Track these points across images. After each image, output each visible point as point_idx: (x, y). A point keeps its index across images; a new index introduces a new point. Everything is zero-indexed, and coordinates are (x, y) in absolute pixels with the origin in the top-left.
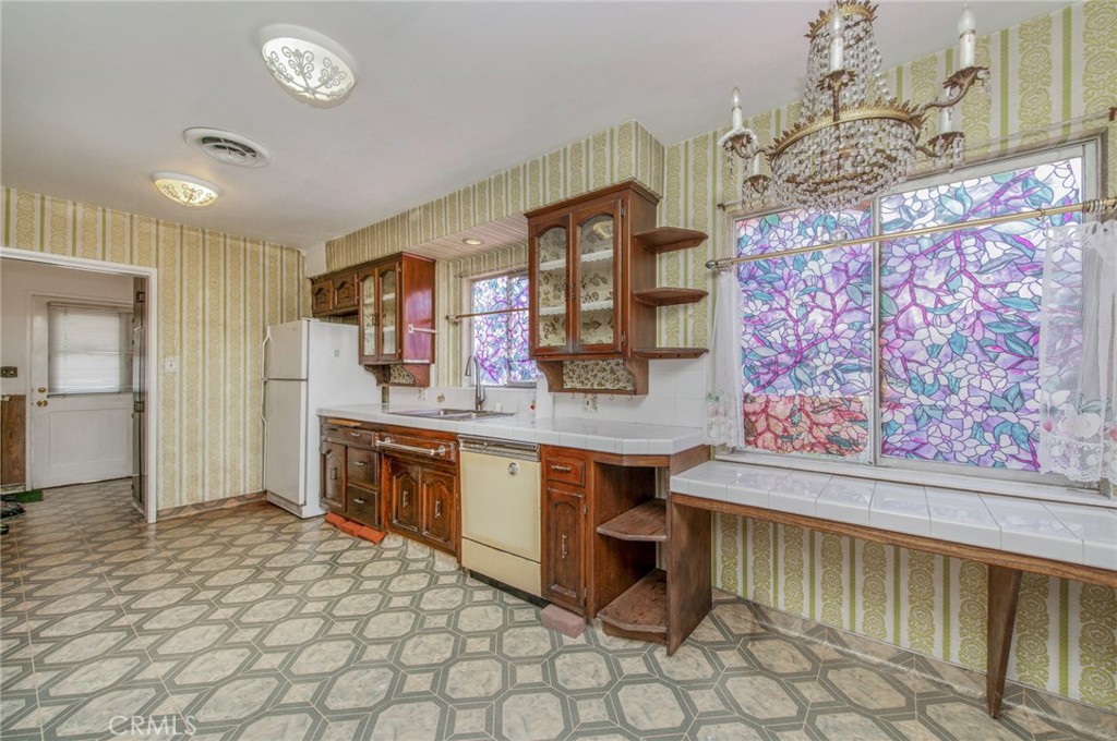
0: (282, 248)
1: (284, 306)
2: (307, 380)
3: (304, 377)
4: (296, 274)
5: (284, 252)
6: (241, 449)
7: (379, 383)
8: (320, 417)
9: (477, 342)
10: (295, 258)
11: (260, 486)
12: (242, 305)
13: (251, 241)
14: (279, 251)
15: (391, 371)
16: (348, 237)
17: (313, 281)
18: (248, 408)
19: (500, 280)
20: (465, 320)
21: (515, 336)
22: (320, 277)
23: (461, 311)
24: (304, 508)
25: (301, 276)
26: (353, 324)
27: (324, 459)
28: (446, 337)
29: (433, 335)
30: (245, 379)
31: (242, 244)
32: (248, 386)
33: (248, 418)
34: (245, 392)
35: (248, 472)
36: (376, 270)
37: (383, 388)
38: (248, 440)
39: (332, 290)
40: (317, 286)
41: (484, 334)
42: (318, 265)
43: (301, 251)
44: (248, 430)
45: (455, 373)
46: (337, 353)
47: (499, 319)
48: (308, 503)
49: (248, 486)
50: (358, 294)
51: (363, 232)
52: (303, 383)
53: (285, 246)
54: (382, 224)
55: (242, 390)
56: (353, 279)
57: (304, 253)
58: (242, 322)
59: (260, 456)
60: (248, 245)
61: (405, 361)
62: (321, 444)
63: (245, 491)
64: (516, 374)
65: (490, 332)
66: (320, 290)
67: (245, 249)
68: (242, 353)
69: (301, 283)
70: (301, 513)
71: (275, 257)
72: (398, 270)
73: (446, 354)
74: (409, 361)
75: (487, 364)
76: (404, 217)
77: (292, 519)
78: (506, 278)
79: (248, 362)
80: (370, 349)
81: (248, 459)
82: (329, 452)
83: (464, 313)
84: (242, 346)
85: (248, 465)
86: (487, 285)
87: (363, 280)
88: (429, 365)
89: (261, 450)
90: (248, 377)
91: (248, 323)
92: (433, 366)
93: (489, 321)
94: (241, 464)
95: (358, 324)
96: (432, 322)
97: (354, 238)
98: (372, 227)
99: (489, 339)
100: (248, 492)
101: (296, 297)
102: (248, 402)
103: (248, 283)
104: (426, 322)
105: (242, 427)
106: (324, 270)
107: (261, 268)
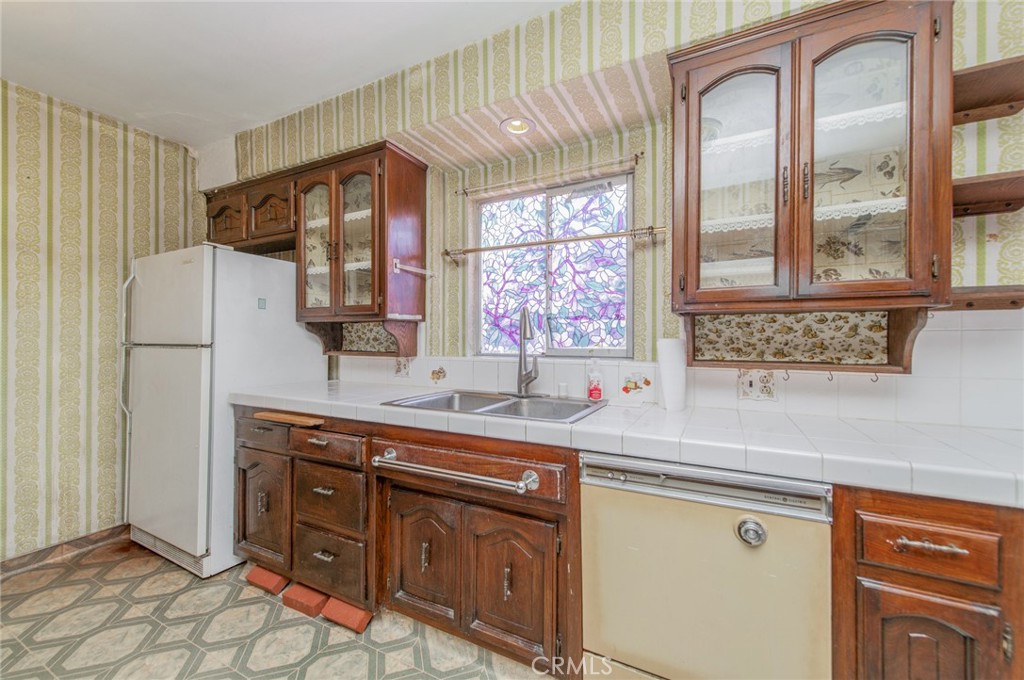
0: (157, 139)
1: (162, 231)
2: (211, 346)
3: (206, 340)
4: (181, 184)
5: (162, 147)
6: (82, 461)
7: (327, 349)
8: (235, 406)
9: (486, 292)
10: (180, 160)
11: (117, 516)
12: (84, 221)
13: (101, 119)
14: (152, 145)
15: (345, 333)
16: (279, 124)
17: (210, 197)
18: (96, 392)
19: (528, 200)
20: (470, 257)
21: (560, 281)
22: (222, 191)
23: (464, 244)
24: (205, 561)
25: (189, 188)
26: (286, 259)
27: (242, 475)
28: (441, 281)
29: (423, 278)
30: (90, 344)
31: (84, 121)
32: (96, 355)
33: (95, 408)
34: (89, 366)
35: (95, 495)
36: (334, 176)
37: (330, 357)
38: (95, 444)
39: (245, 208)
40: (217, 205)
41: (500, 279)
42: (220, 170)
43: (190, 149)
44: (94, 428)
45: (454, 336)
46: (262, 304)
47: (529, 257)
48: (212, 551)
49: (92, 519)
50: (296, 212)
51: (308, 114)
52: (206, 352)
53: (162, 137)
54: (348, 99)
55: (84, 365)
56: (286, 190)
57: (193, 153)
58: (84, 250)
59: (118, 468)
60: (96, 125)
61: (390, 316)
62: (236, 452)
63: (88, 527)
64: (564, 338)
65: (509, 275)
66: (223, 210)
67: (90, 130)
68: (84, 300)
69: (190, 198)
70: (200, 569)
71: (146, 152)
72: (377, 170)
73: (440, 306)
74: (397, 316)
75: (505, 322)
76: (393, 82)
77: (184, 581)
78: (541, 198)
79: (96, 315)
80: (319, 297)
81: (95, 475)
82: (255, 465)
83: (470, 246)
84: (84, 289)
85: (95, 485)
86: (504, 208)
87: (307, 191)
88: (416, 323)
89: (119, 459)
90: (96, 341)
91: (96, 252)
92: (422, 325)
93: (510, 261)
94: (82, 487)
95: (297, 259)
96: (421, 258)
97: (287, 125)
98: (327, 104)
99: (509, 286)
100: (94, 530)
101: (181, 219)
102: (95, 382)
103: (97, 186)
104: (413, 258)
105: (83, 424)
106: (231, 178)
107: (120, 166)
